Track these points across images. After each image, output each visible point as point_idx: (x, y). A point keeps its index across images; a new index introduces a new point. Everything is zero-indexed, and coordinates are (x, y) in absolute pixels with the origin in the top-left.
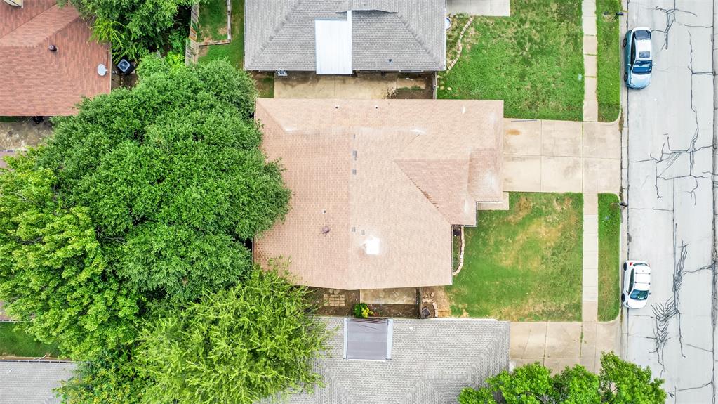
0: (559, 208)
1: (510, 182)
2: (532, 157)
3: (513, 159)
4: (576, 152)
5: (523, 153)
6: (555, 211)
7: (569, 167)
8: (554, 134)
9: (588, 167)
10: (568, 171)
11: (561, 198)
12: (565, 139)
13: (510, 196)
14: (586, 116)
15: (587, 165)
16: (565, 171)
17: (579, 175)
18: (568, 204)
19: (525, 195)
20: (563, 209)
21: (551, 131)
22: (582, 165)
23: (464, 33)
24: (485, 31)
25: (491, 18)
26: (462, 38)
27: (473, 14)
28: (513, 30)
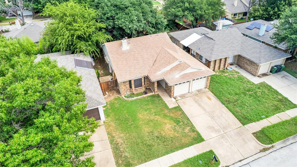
0: (187, 131)
1: (184, 104)
2: (204, 109)
3: (196, 102)
4: (225, 128)
5: (202, 104)
6: (184, 130)
7: (213, 128)
12: (226, 121)
13: (178, 107)
14: (248, 127)
15: (223, 137)
16: (210, 127)
17: (214, 135)
18: (193, 135)
19: (182, 113)
20: (188, 133)
21: (224, 113)
22: (220, 134)
23: (233, 74)
24: (241, 79)
25: (248, 79)
26: (230, 74)
27: (243, 75)
28: (252, 86)
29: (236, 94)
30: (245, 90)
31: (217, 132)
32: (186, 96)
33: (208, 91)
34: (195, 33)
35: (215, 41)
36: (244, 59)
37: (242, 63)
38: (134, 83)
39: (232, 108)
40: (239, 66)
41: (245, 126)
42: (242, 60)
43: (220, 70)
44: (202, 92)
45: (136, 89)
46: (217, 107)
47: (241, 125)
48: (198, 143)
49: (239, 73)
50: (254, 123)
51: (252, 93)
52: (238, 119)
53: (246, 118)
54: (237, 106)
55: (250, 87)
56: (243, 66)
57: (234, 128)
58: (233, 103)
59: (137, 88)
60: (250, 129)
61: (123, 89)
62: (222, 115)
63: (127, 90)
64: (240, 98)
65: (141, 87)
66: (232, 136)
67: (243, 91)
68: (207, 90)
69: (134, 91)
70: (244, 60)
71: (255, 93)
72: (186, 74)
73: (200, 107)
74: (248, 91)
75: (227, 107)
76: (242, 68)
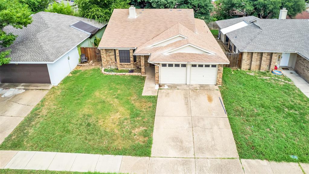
0: (137, 131)
1: (166, 96)
2: (189, 110)
3: (186, 98)
4: (200, 150)
5: (192, 103)
6: (133, 128)
7: (182, 142)
8: (215, 128)
9: (183, 164)
10: (177, 141)
11: (147, 135)
12: (213, 139)
13: (154, 97)
14: (248, 163)
15: (185, 163)
16: (177, 138)
17: (173, 153)
18: (140, 141)
19: (154, 106)
20: (135, 135)
21: (218, 125)
22: (185, 156)
23: (277, 80)
24: (287, 89)
25: (301, 92)
26: (272, 79)
27: (295, 84)
28: (302, 104)
29: (263, 106)
30: (284, 105)
31: (181, 152)
32: (178, 87)
33: (217, 90)
34: (243, 22)
35: (261, 30)
36: (305, 61)
37: (302, 67)
38: (118, 54)
39: (239, 124)
40: (297, 72)
41: (243, 160)
42: (302, 63)
43: (261, 71)
44: (206, 88)
45: (121, 63)
46: (213, 114)
47: (236, 155)
48: (136, 155)
49: (288, 81)
50: (265, 162)
51: (297, 112)
52: (237, 143)
53: (253, 147)
54: (251, 123)
55: (297, 104)
56: (302, 72)
57: (218, 157)
58: (248, 116)
59: (123, 63)
60: (249, 170)
61: (104, 59)
62: (211, 129)
63: (112, 63)
64: (266, 113)
65: (128, 63)
66: (204, 168)
67: (279, 105)
68: (217, 88)
69: (118, 66)
70: (305, 63)
71: (301, 114)
72: (182, 54)
73: (185, 106)
74: (288, 108)
75: (230, 119)
76: (300, 76)
